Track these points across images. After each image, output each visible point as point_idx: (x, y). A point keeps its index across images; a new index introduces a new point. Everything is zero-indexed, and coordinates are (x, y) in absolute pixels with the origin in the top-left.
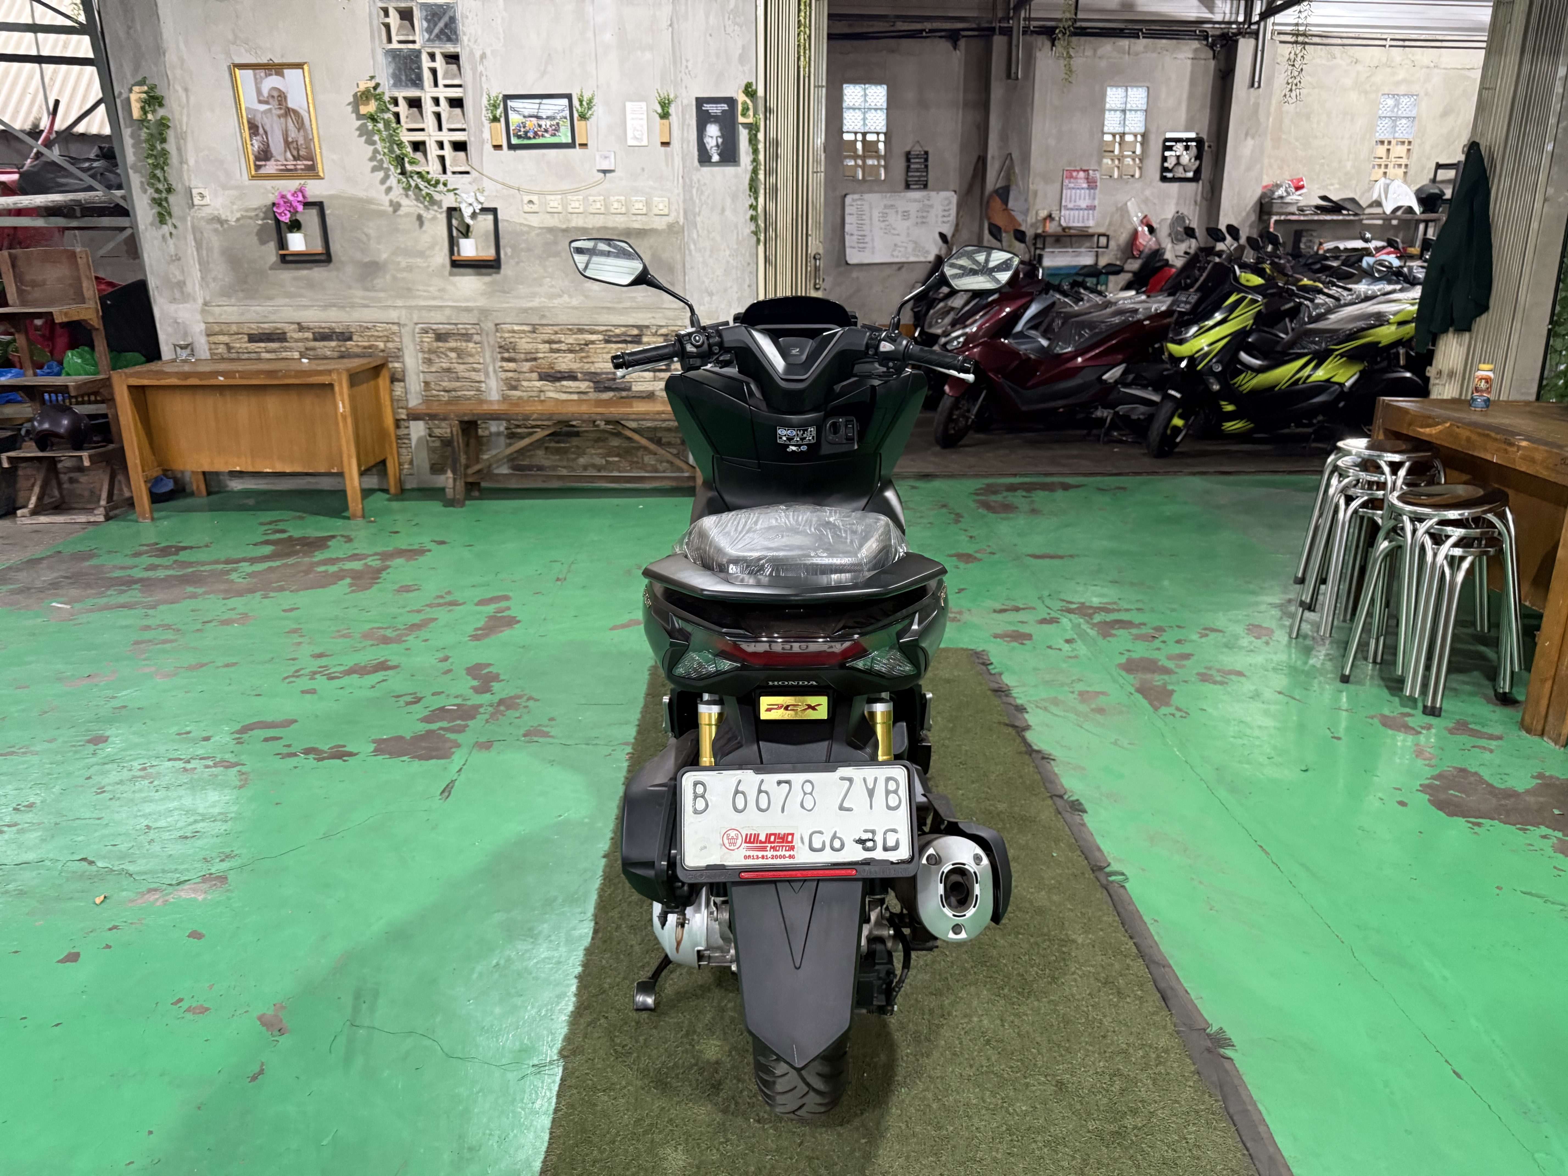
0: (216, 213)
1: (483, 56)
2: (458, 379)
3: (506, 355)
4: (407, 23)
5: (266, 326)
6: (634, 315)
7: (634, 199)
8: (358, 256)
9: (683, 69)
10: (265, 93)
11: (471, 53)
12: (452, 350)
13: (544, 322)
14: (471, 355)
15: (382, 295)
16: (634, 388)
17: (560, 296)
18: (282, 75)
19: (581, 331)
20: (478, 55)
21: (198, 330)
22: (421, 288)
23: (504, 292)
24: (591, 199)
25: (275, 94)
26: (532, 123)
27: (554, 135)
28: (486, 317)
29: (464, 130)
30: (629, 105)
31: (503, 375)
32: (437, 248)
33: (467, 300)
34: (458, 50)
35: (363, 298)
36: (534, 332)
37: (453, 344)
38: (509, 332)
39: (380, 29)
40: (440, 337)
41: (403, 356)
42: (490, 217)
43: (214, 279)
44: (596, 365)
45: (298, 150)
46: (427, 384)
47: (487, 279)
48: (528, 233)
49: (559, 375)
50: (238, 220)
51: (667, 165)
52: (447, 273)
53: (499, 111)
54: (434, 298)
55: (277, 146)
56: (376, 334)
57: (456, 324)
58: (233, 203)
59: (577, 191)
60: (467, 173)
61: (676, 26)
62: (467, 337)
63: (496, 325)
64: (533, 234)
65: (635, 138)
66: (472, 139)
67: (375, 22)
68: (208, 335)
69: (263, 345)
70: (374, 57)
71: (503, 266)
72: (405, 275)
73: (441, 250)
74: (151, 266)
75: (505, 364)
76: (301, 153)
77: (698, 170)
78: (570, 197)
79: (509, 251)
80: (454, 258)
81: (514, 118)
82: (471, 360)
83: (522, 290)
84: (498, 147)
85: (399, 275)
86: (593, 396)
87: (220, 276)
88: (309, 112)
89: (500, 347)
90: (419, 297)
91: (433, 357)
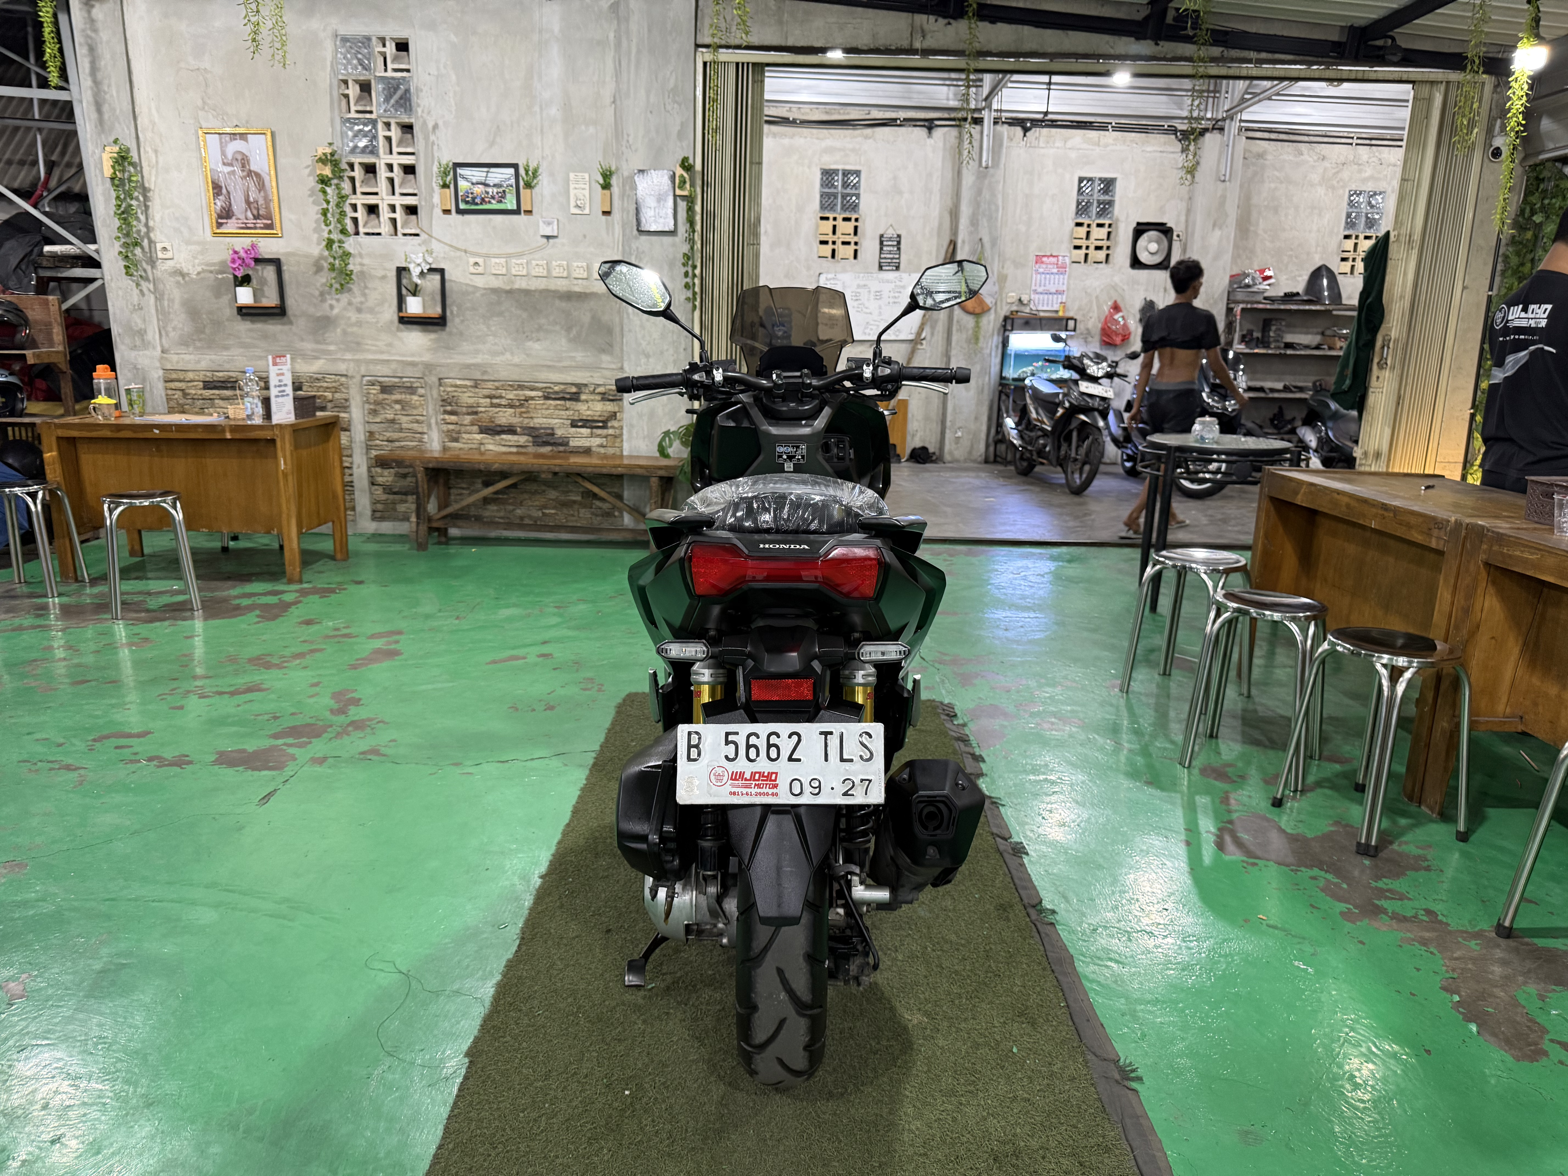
0: (178, 266)
1: (436, 127)
2: (401, 430)
3: (449, 408)
4: (366, 94)
5: (221, 374)
6: (573, 373)
7: (575, 264)
8: (311, 310)
9: (624, 143)
10: (230, 157)
11: (425, 123)
12: (397, 402)
13: (485, 378)
14: (415, 408)
15: (332, 348)
16: (571, 444)
17: (503, 354)
18: (246, 140)
19: (521, 387)
20: (430, 125)
21: (156, 376)
22: (370, 342)
23: (448, 348)
24: (534, 263)
25: (239, 157)
26: (479, 190)
27: (500, 202)
28: (430, 371)
29: (415, 195)
30: (572, 176)
31: (445, 427)
32: (386, 305)
33: (413, 355)
34: (413, 120)
35: (313, 351)
36: (476, 387)
37: (397, 397)
38: (452, 386)
39: (340, 101)
40: (385, 389)
41: (348, 407)
42: (437, 277)
43: (174, 329)
44: (536, 420)
45: (258, 210)
46: (371, 433)
47: (433, 336)
48: (474, 293)
49: (499, 429)
50: (199, 273)
51: (608, 233)
52: (394, 329)
53: (450, 178)
54: (382, 352)
55: (238, 206)
56: (325, 385)
57: (401, 378)
58: (195, 258)
59: (520, 255)
60: (417, 235)
61: (618, 102)
62: (411, 390)
63: (440, 379)
64: (478, 295)
65: (577, 206)
66: (423, 203)
67: (335, 94)
68: (166, 381)
69: (217, 392)
70: (332, 126)
71: (449, 324)
72: (355, 329)
73: (390, 306)
74: (114, 314)
75: (447, 417)
76: (261, 212)
77: (636, 238)
78: (514, 261)
79: (455, 309)
80: (401, 314)
81: (463, 185)
82: (415, 412)
83: (466, 346)
84: (447, 212)
85: (349, 330)
86: (531, 449)
87: (181, 326)
88: (269, 174)
89: (443, 400)
90: (368, 351)
91: (378, 408)
